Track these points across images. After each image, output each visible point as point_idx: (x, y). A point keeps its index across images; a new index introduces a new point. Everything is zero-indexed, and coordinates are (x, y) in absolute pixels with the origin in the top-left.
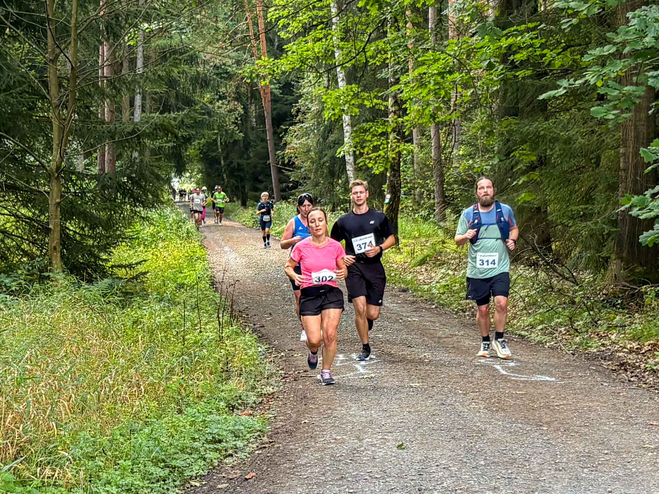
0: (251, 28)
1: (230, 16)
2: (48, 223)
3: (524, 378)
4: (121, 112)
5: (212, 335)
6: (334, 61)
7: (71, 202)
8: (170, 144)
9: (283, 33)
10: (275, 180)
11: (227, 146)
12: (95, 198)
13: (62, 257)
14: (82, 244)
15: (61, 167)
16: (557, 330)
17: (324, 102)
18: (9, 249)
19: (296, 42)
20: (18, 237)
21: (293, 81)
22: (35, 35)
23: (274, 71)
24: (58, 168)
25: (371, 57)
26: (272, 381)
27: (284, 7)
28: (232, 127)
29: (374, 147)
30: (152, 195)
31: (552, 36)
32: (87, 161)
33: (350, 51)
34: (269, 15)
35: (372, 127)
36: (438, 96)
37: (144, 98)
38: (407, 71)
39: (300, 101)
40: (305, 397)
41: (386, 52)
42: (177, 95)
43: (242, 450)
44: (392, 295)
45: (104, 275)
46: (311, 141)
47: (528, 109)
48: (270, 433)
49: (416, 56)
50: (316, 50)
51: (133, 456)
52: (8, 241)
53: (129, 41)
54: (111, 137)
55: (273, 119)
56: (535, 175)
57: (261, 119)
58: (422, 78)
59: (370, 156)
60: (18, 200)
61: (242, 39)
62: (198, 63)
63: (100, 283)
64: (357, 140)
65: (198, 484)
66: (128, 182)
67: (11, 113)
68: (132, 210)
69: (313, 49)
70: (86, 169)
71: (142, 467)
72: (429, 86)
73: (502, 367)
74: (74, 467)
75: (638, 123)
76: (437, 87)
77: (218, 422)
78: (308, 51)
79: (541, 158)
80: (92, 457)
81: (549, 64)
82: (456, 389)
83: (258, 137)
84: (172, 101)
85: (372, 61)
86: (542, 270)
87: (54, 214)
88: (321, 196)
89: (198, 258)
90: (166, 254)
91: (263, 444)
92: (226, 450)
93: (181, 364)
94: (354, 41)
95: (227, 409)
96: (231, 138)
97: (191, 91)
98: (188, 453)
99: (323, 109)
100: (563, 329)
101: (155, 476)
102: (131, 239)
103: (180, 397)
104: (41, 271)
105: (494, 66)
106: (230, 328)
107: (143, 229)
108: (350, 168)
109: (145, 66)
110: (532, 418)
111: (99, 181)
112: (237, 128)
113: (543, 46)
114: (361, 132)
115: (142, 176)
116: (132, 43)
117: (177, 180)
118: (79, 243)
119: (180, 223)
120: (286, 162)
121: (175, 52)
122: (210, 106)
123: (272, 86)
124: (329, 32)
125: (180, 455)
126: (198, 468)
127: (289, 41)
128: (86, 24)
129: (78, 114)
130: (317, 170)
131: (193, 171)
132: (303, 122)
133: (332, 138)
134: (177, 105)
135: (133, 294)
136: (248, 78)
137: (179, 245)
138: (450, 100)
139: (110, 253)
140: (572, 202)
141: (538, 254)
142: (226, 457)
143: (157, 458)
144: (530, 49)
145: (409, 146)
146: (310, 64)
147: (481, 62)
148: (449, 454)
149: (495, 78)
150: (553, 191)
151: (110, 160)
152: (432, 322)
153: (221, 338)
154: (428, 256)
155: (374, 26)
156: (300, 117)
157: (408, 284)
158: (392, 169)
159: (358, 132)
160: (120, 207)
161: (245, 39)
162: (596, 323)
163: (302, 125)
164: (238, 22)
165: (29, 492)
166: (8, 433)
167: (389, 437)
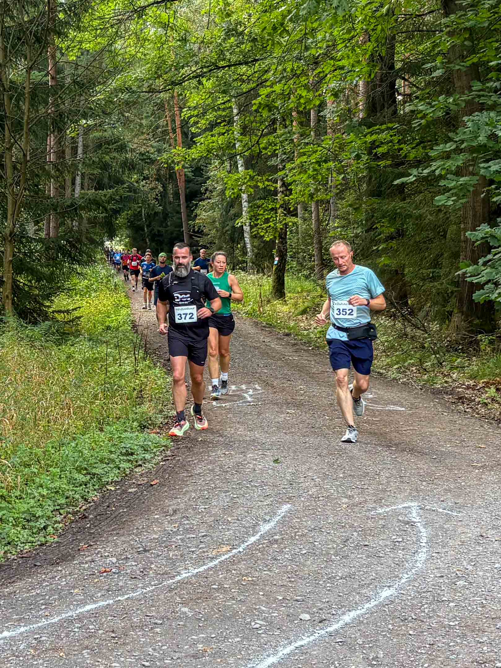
0: (169, 123)
1: (152, 115)
2: (2, 277)
3: (379, 407)
4: (65, 189)
5: (129, 368)
6: (234, 151)
7: (21, 260)
8: (103, 215)
9: (193, 129)
11: (149, 217)
12: (40, 257)
13: (13, 304)
14: (30, 293)
15: (13, 232)
16: (409, 370)
17: (226, 184)
19: (204, 136)
21: (203, 166)
23: (186, 158)
24: (11, 233)
25: (265, 148)
27: (195, 108)
28: (154, 202)
29: (265, 219)
31: (408, 134)
32: (37, 227)
33: (247, 144)
34: (182, 114)
35: (263, 204)
36: (316, 180)
37: (83, 178)
38: (292, 160)
39: (208, 182)
41: (275, 145)
42: (109, 176)
43: (149, 462)
44: (277, 338)
45: (46, 318)
46: (216, 214)
47: (389, 191)
48: (172, 449)
49: (299, 148)
50: (220, 142)
51: (61, 465)
53: (71, 133)
54: (54, 209)
55: (186, 197)
56: (394, 244)
57: (177, 195)
58: (303, 166)
59: (262, 226)
61: (162, 132)
62: (126, 150)
63: (42, 324)
64: (252, 214)
65: (113, 488)
66: (66, 244)
68: (70, 267)
69: (217, 141)
70: (35, 233)
71: (68, 474)
72: (309, 172)
74: (14, 473)
75: (475, 204)
76: (315, 173)
77: (131, 438)
78: (214, 143)
79: (399, 230)
80: (28, 465)
81: (406, 156)
82: (324, 415)
83: (174, 210)
84: (106, 180)
85: (264, 152)
86: (399, 321)
87: (7, 270)
89: (123, 306)
90: (97, 302)
91: (166, 456)
92: (136, 461)
93: (104, 392)
94: (250, 135)
95: (139, 428)
96: (152, 210)
97: (121, 173)
98: (106, 463)
99: (225, 190)
100: (414, 368)
101: (78, 481)
102: (69, 289)
103: (101, 417)
105: (361, 157)
106: (144, 363)
107: (80, 282)
108: (247, 235)
109: (85, 152)
110: (384, 440)
111: (43, 244)
112: (157, 203)
113: (400, 142)
114: (255, 208)
115: (79, 241)
116: (73, 135)
117: (109, 242)
118: (27, 292)
119: (109, 278)
120: (196, 230)
121: (108, 143)
122: (136, 185)
123: (186, 170)
124: (230, 128)
125: (99, 465)
126: (113, 476)
127: (199, 135)
128: (36, 120)
129: (28, 190)
130: (221, 237)
131: (122, 236)
132: (210, 199)
133: (232, 211)
134: (109, 184)
135: (68, 334)
136: (165, 163)
137: (108, 295)
138: (328, 183)
139: (52, 301)
140: (423, 266)
141: (395, 307)
142: (137, 467)
143: (80, 466)
144: (390, 144)
145: (294, 219)
146: (215, 153)
147: (351, 153)
148: (315, 468)
149: (361, 166)
150: (407, 257)
151: (54, 227)
152: (308, 361)
153: (136, 371)
154: (308, 307)
155: (267, 124)
156: (207, 194)
157: (291, 329)
158: (280, 237)
159: (253, 207)
160: (60, 264)
161: (165, 133)
162: (441, 364)
163: (209, 201)
164: (160, 118)
167: (268, 453)
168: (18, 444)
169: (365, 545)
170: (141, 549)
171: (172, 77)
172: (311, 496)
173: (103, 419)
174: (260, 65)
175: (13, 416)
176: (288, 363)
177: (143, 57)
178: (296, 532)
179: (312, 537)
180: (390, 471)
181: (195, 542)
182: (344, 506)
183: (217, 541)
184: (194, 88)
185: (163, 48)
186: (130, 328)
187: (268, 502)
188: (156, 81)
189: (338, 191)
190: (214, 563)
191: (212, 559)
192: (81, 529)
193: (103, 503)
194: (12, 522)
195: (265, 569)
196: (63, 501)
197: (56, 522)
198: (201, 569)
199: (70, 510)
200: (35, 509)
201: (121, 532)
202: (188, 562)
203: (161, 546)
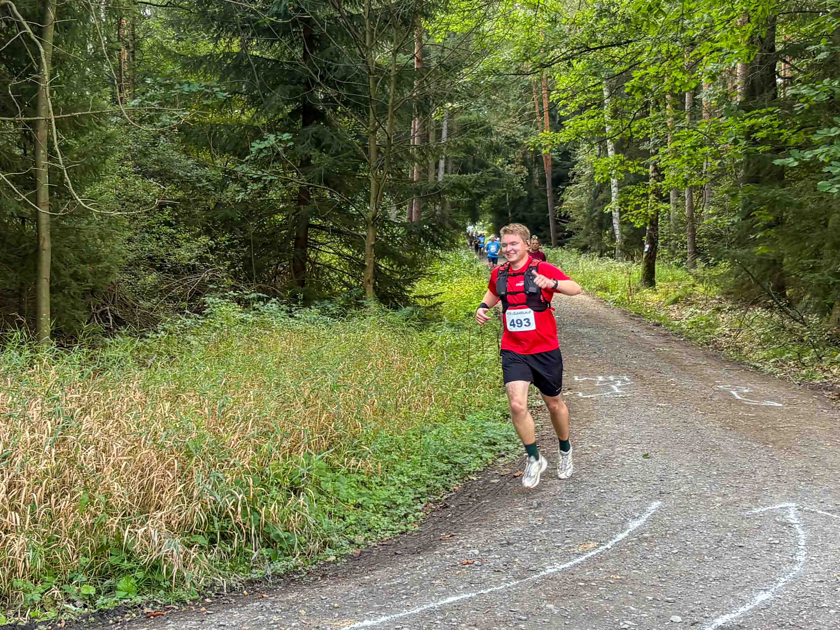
0: (537, 106)
1: (519, 98)
2: (364, 261)
3: (755, 403)
4: (428, 172)
5: (492, 356)
6: (604, 134)
7: (383, 245)
8: (466, 199)
9: (562, 112)
10: (553, 230)
11: (514, 201)
12: (402, 241)
13: (375, 288)
14: (391, 278)
15: (376, 216)
16: (787, 364)
17: (595, 168)
18: (332, 280)
19: (573, 119)
20: (341, 271)
21: (571, 150)
23: (553, 142)
24: (374, 216)
25: (637, 132)
27: (564, 91)
28: (519, 186)
29: (636, 205)
30: (449, 240)
31: (789, 118)
32: (399, 211)
33: (618, 127)
34: (551, 97)
35: (634, 189)
36: (690, 165)
37: (446, 162)
38: (666, 144)
39: (576, 166)
41: (648, 129)
42: (474, 160)
43: (513, 452)
44: (647, 328)
45: (408, 303)
46: (584, 199)
49: (673, 132)
50: (589, 126)
51: (422, 453)
52: (332, 274)
53: (435, 116)
54: (417, 193)
55: (553, 180)
56: (772, 232)
57: (543, 180)
58: (677, 150)
59: (632, 213)
60: (342, 242)
61: (529, 115)
62: (492, 134)
63: (403, 309)
64: (622, 199)
65: (475, 479)
67: (339, 173)
68: (432, 252)
69: (587, 125)
70: (397, 218)
71: (429, 462)
72: (683, 157)
73: (737, 393)
74: (375, 459)
76: (690, 158)
77: (494, 428)
78: (583, 126)
79: (778, 218)
80: (389, 452)
81: (785, 141)
82: (696, 410)
83: (540, 194)
85: (636, 136)
86: (776, 312)
87: (369, 254)
88: (591, 243)
92: (499, 451)
93: (466, 379)
94: (621, 119)
95: (501, 418)
96: (517, 195)
97: (486, 157)
98: (468, 453)
99: (594, 174)
100: (792, 362)
101: (440, 469)
102: (431, 275)
104: (357, 299)
105: (738, 142)
107: (442, 267)
108: (616, 222)
109: (449, 136)
110: (760, 437)
111: (406, 228)
112: (522, 187)
113: (781, 127)
114: (625, 193)
116: (438, 118)
118: (389, 277)
120: (562, 215)
121: (473, 127)
122: (501, 169)
123: (553, 154)
124: (601, 111)
125: (461, 453)
126: (475, 465)
127: (568, 118)
128: (401, 104)
130: (588, 223)
132: (577, 183)
133: (601, 197)
134: (473, 167)
135: (430, 320)
136: (532, 147)
138: (702, 168)
140: (802, 256)
141: (773, 298)
142: (499, 457)
143: (442, 455)
145: (666, 205)
146: (584, 137)
147: (728, 138)
148: (687, 464)
149: (739, 152)
150: (787, 247)
151: (417, 211)
152: (680, 352)
154: (680, 297)
155: (639, 107)
156: (575, 179)
157: (661, 320)
158: (651, 223)
159: (623, 192)
161: (532, 116)
162: (820, 358)
163: (577, 185)
164: (526, 102)
165: (338, 477)
166: (322, 429)
167: (637, 447)
169: (740, 546)
170: (504, 542)
171: (541, 59)
172: (683, 493)
173: (465, 408)
174: (633, 46)
175: (374, 402)
176: (658, 355)
177: (511, 39)
178: (667, 531)
179: (683, 536)
180: (766, 469)
181: (560, 537)
182: (718, 505)
183: (583, 537)
184: (564, 70)
185: (533, 30)
187: (637, 498)
188: (525, 63)
189: (713, 177)
190: (581, 559)
191: (579, 555)
192: (442, 519)
193: (464, 492)
194: (372, 509)
195: (634, 568)
196: (423, 489)
197: (417, 510)
198: (567, 565)
199: (431, 499)
200: (395, 496)
201: (484, 523)
202: (553, 557)
203: (524, 540)
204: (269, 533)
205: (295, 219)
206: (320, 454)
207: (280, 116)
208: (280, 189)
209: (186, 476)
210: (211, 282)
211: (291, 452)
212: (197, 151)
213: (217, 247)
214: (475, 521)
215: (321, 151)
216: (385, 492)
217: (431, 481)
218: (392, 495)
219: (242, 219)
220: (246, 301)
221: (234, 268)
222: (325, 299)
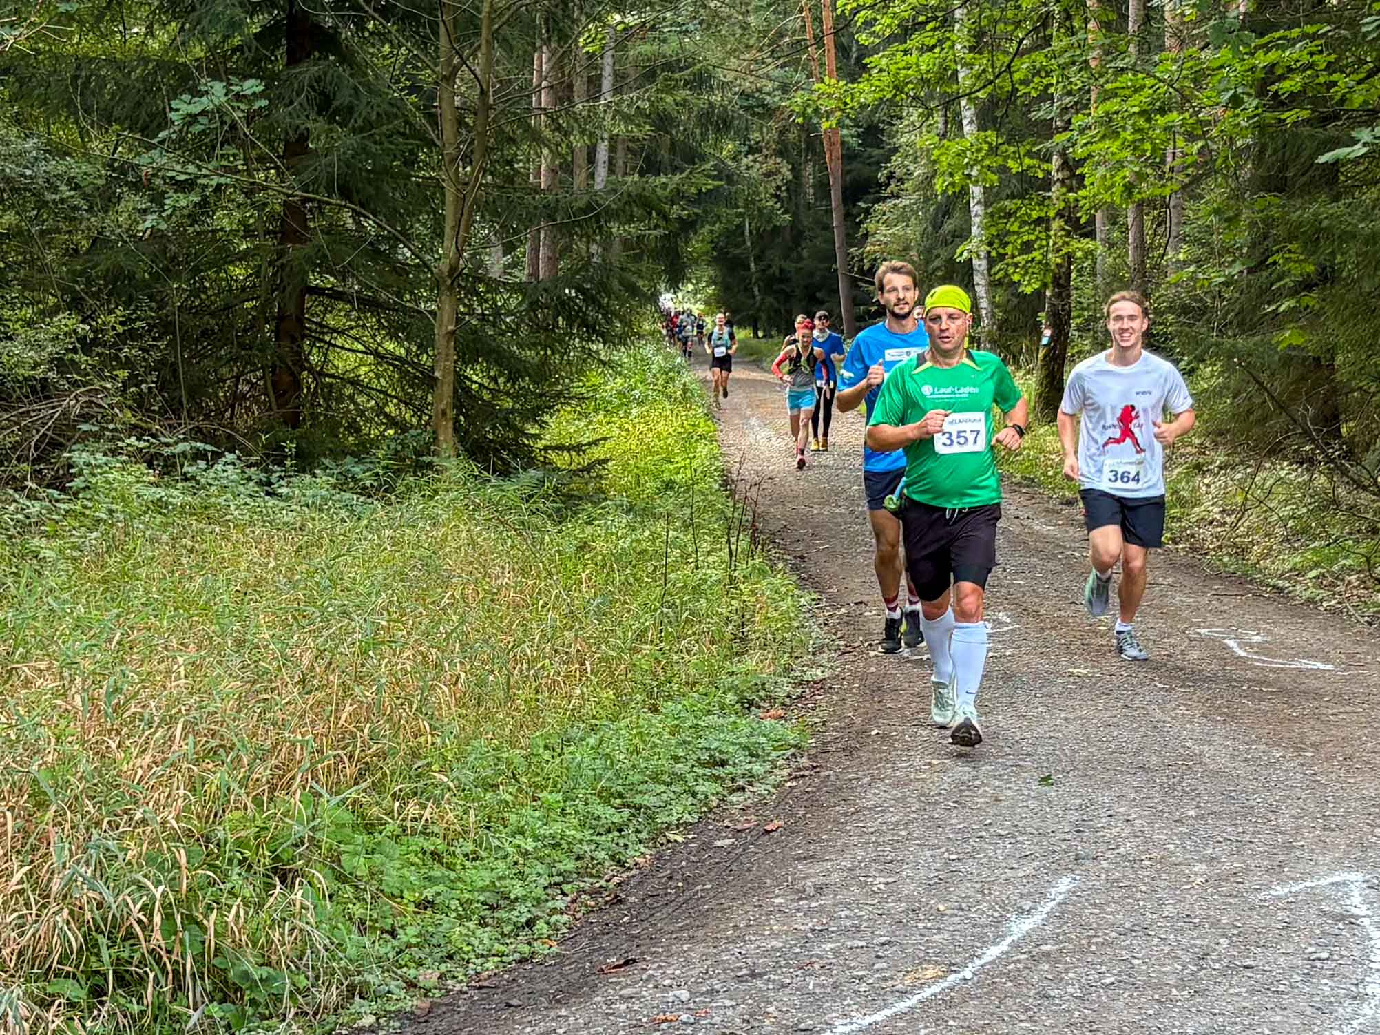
0: (809, 25)
2: (432, 369)
3: (1276, 663)
4: (572, 172)
5: (715, 574)
6: (955, 87)
7: (474, 332)
8: (659, 232)
9: (864, 37)
10: (846, 299)
11: (762, 237)
12: (518, 325)
13: (456, 429)
14: (493, 406)
15: (457, 268)
16: (1343, 580)
17: (935, 162)
18: (362, 413)
19: (888, 53)
20: (380, 392)
21: (883, 122)
22: (418, 34)
23: (846, 104)
24: (453, 269)
25: (1025, 82)
26: (823, 658)
28: (771, 203)
29: (1023, 243)
30: (621, 321)
31: (1350, 50)
32: (508, 259)
33: (984, 71)
34: (839, 3)
35: (1020, 208)
36: (1138, 153)
37: (612, 149)
38: (1087, 106)
39: (894, 158)
40: (879, 688)
41: (1048, 74)
42: (673, 144)
43: (762, 780)
44: (1047, 510)
45: (530, 461)
46: (913, 231)
47: (1304, 179)
48: (812, 752)
49: (1102, 80)
50: (923, 67)
51: (565, 787)
52: (361, 399)
53: (587, 44)
54: (549, 216)
55: (845, 190)
56: (1312, 299)
57: (823, 188)
58: (1110, 120)
59: (1015, 260)
60: (381, 327)
61: (791, 45)
62: (711, 87)
63: (521, 475)
64: (994, 231)
65: (680, 839)
66: (577, 297)
67: (372, 172)
68: (583, 347)
69: (918, 66)
70: (505, 273)
71: (581, 807)
72: (1123, 135)
73: (1239, 644)
74: (461, 803)
76: (1138, 136)
77: (721, 729)
78: (909, 69)
79: (1324, 268)
80: (492, 786)
81: (1343, 100)
82: (1153, 680)
83: (817, 222)
85: (1023, 90)
86: (1321, 472)
87: (444, 353)
89: (702, 437)
90: (642, 427)
91: (799, 769)
92: (733, 780)
93: (657, 624)
94: (991, 52)
95: (738, 706)
96: (768, 222)
97: (699, 137)
98: (664, 783)
99: (934, 174)
100: (1353, 578)
101: (604, 821)
102: (581, 399)
103: (655, 683)
104: (418, 454)
105: (1241, 102)
106: (751, 562)
107: (605, 384)
108: (980, 280)
109: (617, 91)
110: (1287, 735)
111: (524, 295)
112: (778, 205)
113: (1330, 68)
114: (1000, 218)
115: (604, 287)
116: (590, 48)
117: (669, 296)
118: (489, 404)
119: (670, 374)
120: (866, 268)
121: (668, 66)
122: (733, 165)
123: (845, 132)
124: (948, 35)
125: (651, 786)
126: (681, 810)
127: (875, 50)
129: (491, 174)
131: (699, 281)
132: (898, 197)
133: (949, 225)
134: (672, 161)
135: (580, 498)
136: (799, 115)
137: (669, 412)
138: (1163, 162)
139: (542, 425)
141: (1313, 441)
142: (734, 791)
143: (607, 789)
144: (1309, 72)
145: (1087, 244)
146: (911, 93)
147: (1219, 93)
148: (1133, 796)
149: (1243, 124)
150: (1343, 329)
151: (550, 258)
153: (732, 580)
155: (1029, 26)
156: (893, 187)
158: (1056, 283)
159: (997, 216)
160: (561, 341)
161: (800, 47)
163: (897, 202)
164: (787, 13)
165: (379, 843)
166: (344, 739)
167: (1028, 763)
168: (468, 739)
169: (1247, 967)
170: (744, 972)
172: (1124, 857)
173: (658, 687)
175: (458, 679)
178: (1090, 937)
179: (1126, 948)
180: (1300, 803)
181: (864, 958)
182: (1199, 880)
183: (915, 956)
186: (716, 486)
187: (1028, 870)
189: (1187, 180)
190: (909, 1003)
191: (904, 994)
192: (609, 929)
193: (658, 869)
194: (456, 910)
195: (1022, 1017)
196: (570, 865)
197: (554, 911)
198: (880, 1016)
199: (586, 886)
200: (508, 881)
201: (700, 933)
202: (848, 1001)
203: (788, 965)
204: (225, 971)
205: (274, 274)
206: (338, 794)
207: (237, 40)
208: (239, 206)
209: (34, 849)
210: (85, 418)
211: (272, 790)
212: (47, 118)
213: (96, 338)
214: (682, 929)
215: (331, 120)
216: (483, 873)
217: (585, 847)
218: (500, 878)
219: (155, 277)
220: (166, 459)
221: (137, 386)
222: (344, 454)
